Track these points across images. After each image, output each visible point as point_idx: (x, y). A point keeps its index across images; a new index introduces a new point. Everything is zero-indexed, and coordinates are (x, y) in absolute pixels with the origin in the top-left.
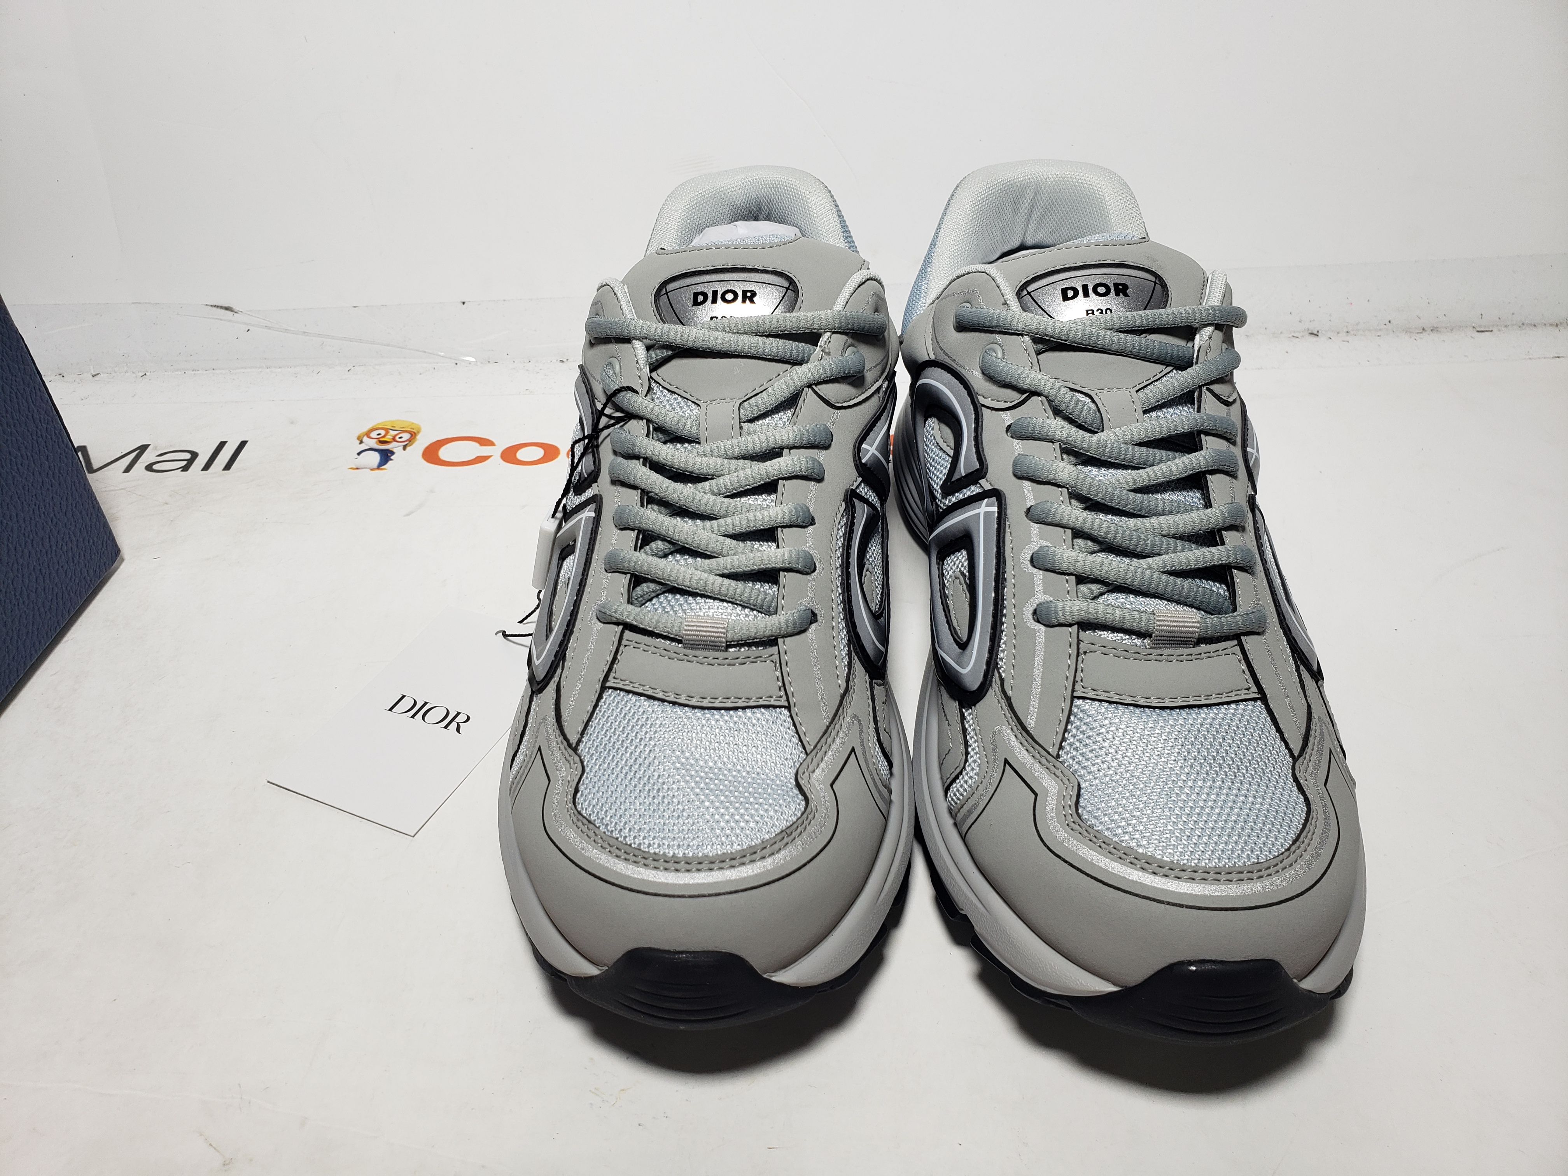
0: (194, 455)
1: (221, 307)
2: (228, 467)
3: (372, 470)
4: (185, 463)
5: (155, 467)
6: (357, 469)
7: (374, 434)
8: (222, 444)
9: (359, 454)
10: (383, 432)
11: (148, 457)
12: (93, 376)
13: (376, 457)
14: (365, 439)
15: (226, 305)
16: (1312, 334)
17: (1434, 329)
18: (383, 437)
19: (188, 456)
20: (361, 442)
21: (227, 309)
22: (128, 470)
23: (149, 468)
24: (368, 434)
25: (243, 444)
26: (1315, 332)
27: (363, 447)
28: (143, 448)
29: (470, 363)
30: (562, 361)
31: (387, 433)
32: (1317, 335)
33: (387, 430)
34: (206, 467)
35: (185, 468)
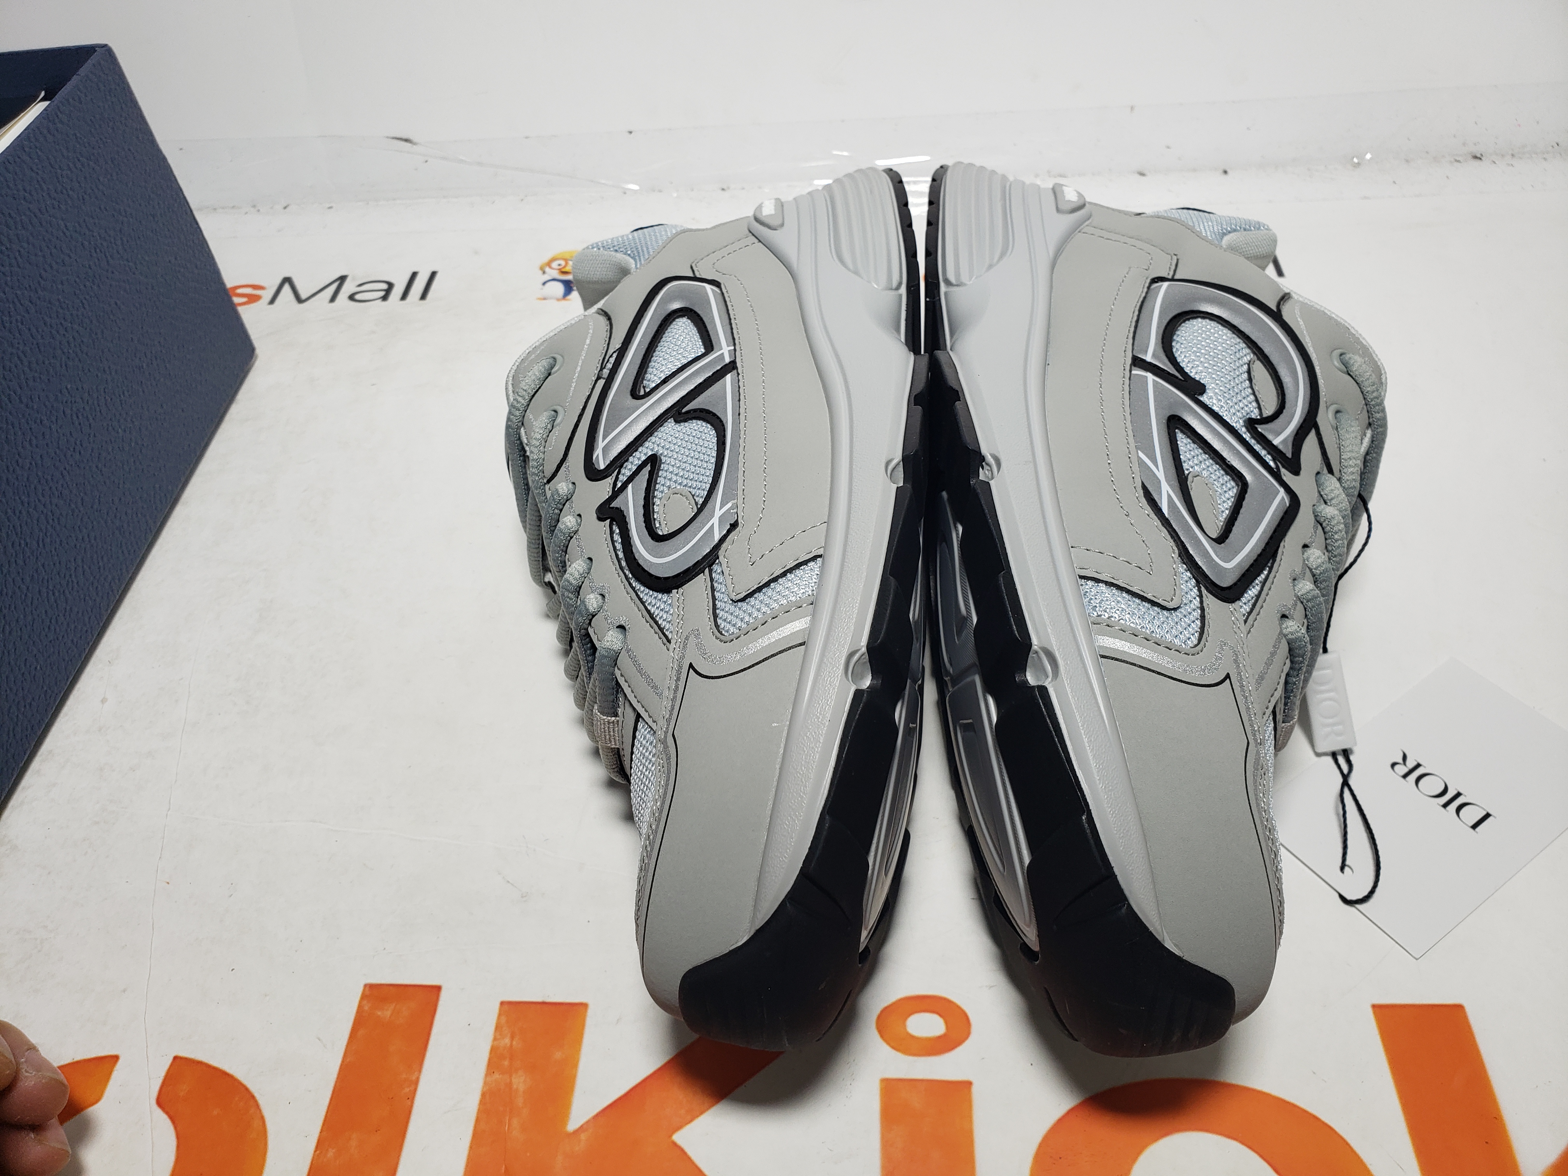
0: (390, 286)
1: (400, 139)
2: (423, 296)
3: (558, 299)
4: (382, 293)
5: (357, 297)
6: (545, 299)
7: (555, 265)
8: (414, 275)
9: (544, 284)
10: (563, 263)
11: (349, 288)
12: (285, 208)
13: (560, 288)
14: (547, 269)
15: (405, 137)
16: (1475, 157)
18: (565, 267)
19: (385, 286)
20: (544, 272)
21: (407, 140)
22: (333, 299)
23: (352, 298)
24: (549, 264)
25: (433, 275)
26: (1479, 156)
27: (546, 277)
28: (342, 279)
29: (635, 191)
30: (723, 189)
31: (567, 264)
32: (1481, 159)
33: (566, 260)
34: (404, 296)
35: (385, 298)
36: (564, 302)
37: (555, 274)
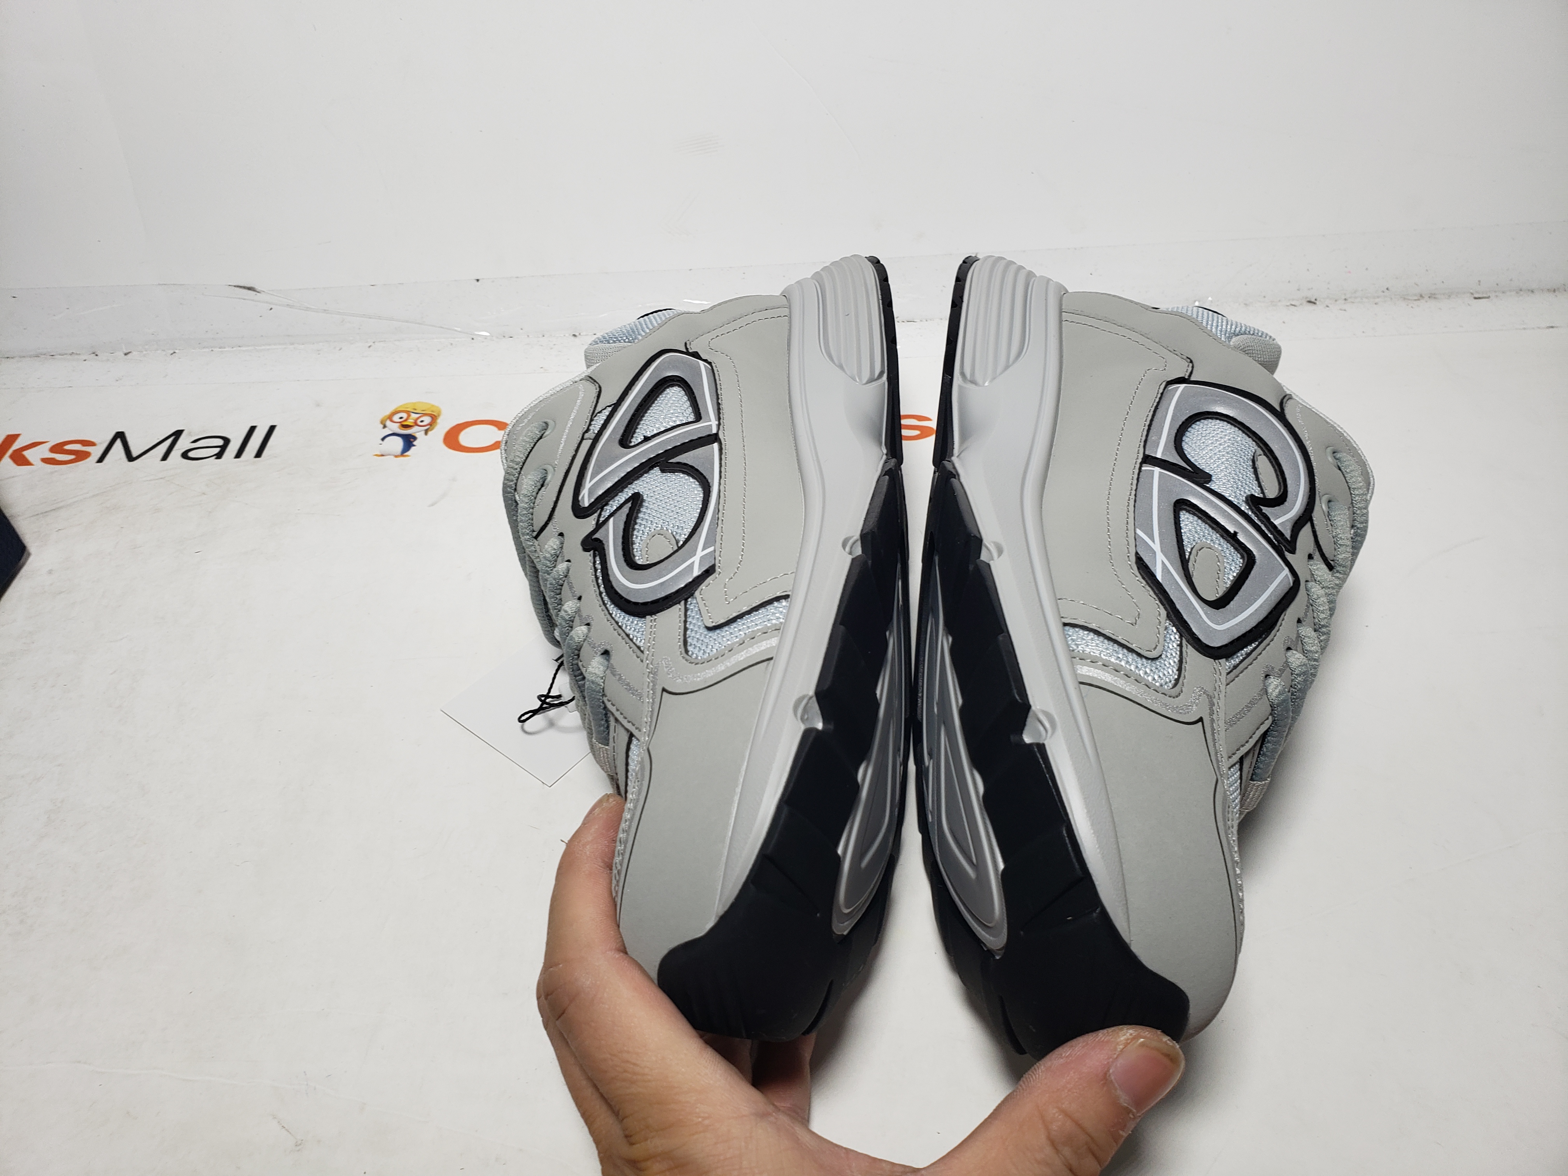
0: (227, 441)
1: (244, 288)
2: (259, 454)
3: (396, 456)
4: (217, 450)
5: (191, 454)
6: (382, 455)
7: (396, 418)
8: (252, 429)
9: (383, 439)
10: (404, 415)
11: (183, 444)
12: (125, 355)
13: (399, 443)
14: (388, 423)
15: (249, 285)
16: (1310, 302)
17: (1432, 296)
18: (405, 420)
19: (220, 442)
20: (385, 427)
21: (250, 289)
22: (165, 458)
23: (185, 455)
24: (390, 418)
25: (272, 429)
26: (1313, 300)
27: (387, 432)
28: (178, 434)
29: (486, 337)
30: (574, 335)
31: (409, 416)
32: (1315, 303)
33: (408, 413)
34: (239, 455)
35: (219, 456)
36: (402, 458)
37: (395, 427)
